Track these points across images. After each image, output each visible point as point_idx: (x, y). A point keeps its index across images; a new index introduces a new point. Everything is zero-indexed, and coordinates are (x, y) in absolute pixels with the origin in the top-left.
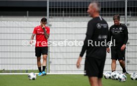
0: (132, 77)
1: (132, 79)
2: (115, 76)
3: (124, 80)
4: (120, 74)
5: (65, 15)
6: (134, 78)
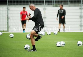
0: (47, 33)
1: (48, 34)
6: (49, 34)
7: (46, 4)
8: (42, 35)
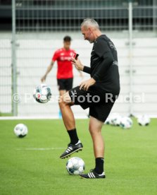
2: (116, 120)
3: (129, 126)
4: (122, 117)
5: (40, 30)
6: (143, 123)
7: (134, 29)
8: (123, 126)
